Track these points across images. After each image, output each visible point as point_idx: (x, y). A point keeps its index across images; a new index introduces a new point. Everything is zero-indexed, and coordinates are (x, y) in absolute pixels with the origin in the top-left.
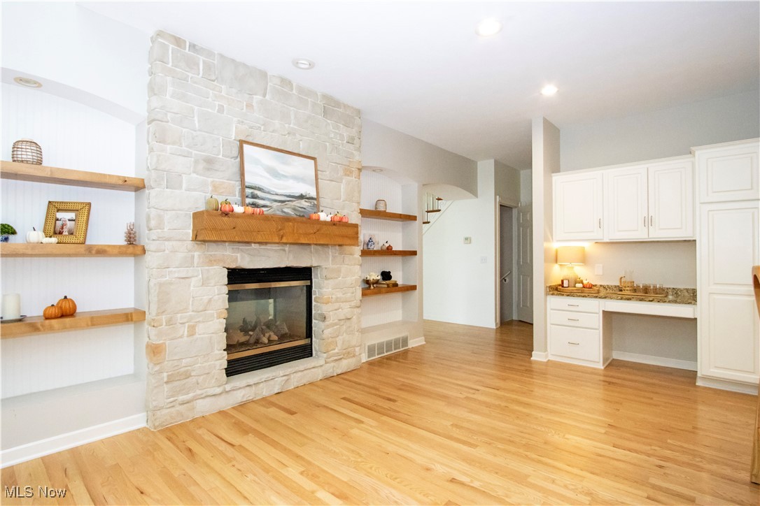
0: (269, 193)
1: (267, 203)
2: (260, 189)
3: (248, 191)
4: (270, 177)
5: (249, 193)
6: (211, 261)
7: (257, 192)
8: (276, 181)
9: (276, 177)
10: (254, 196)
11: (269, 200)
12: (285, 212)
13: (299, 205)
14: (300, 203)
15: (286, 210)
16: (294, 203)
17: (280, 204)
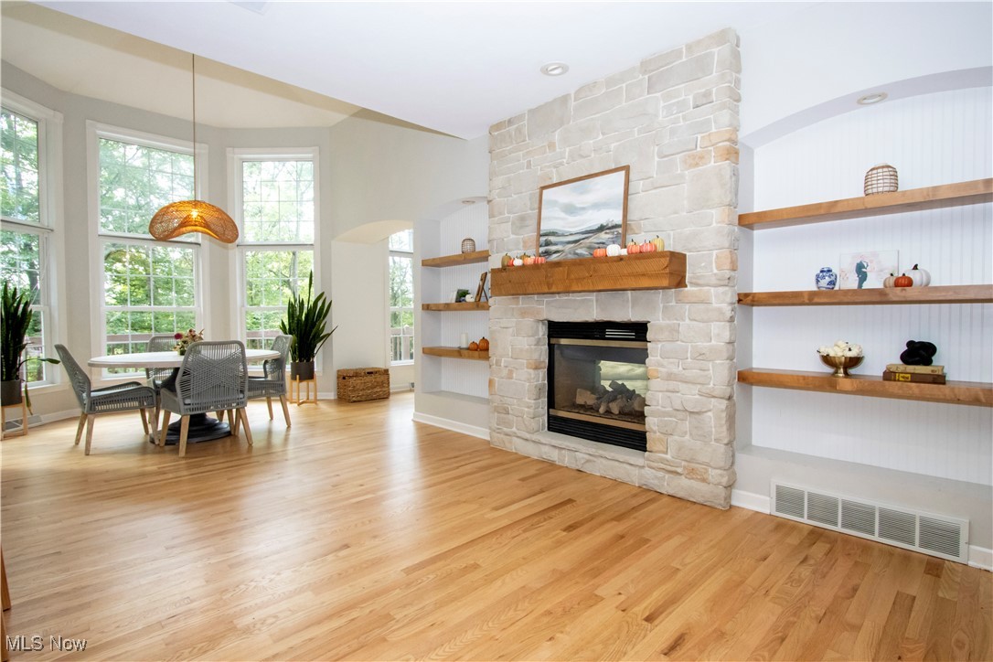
0: (563, 235)
1: (559, 247)
2: (553, 234)
3: (543, 239)
4: (567, 216)
5: (545, 239)
6: (524, 313)
7: (552, 239)
8: (571, 219)
9: (572, 213)
10: (548, 243)
11: (562, 243)
12: (577, 254)
13: (596, 241)
14: (598, 238)
15: (579, 251)
16: (590, 240)
17: (572, 245)
